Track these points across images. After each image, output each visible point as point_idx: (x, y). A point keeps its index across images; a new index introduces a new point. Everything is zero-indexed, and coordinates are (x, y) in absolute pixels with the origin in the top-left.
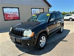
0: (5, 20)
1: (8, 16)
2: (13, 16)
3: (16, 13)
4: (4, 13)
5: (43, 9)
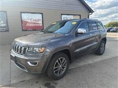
0: (23, 30)
1: (28, 25)
2: (34, 25)
3: (39, 20)
4: (22, 20)
5: (80, 15)
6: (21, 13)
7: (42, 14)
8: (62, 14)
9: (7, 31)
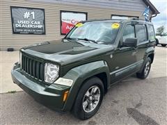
0: (62, 34)
1: (68, 27)
4: (61, 22)
6: (61, 11)
7: (86, 14)
8: (112, 15)
9: (44, 33)
